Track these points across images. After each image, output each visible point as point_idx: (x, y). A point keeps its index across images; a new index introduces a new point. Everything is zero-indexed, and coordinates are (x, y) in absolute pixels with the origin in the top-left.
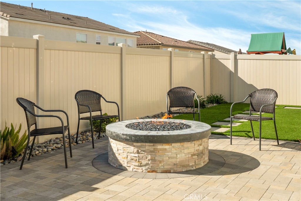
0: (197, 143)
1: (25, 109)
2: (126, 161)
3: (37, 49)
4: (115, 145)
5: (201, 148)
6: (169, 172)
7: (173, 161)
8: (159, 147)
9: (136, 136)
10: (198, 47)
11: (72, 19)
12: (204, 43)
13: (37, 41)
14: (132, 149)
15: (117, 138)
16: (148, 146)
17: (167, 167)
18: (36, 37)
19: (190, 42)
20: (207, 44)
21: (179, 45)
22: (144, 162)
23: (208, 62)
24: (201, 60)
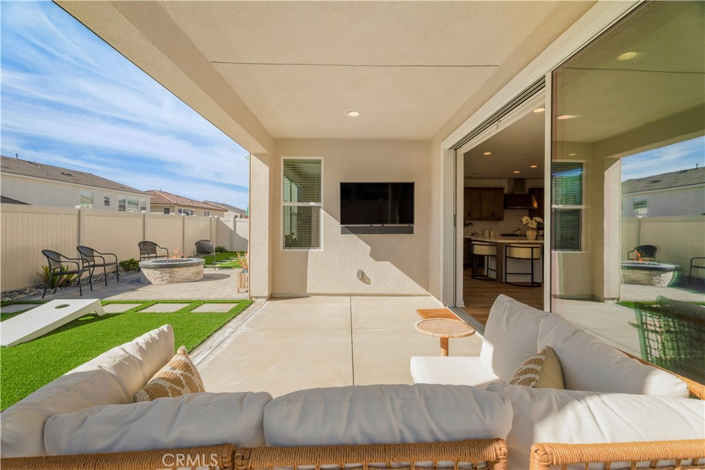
0: (196, 267)
1: (48, 257)
2: (153, 279)
3: (79, 216)
4: (145, 271)
5: (198, 270)
6: (180, 282)
7: (182, 277)
8: (174, 270)
9: (160, 265)
10: (213, 207)
11: (73, 175)
12: (220, 204)
13: (79, 210)
14: (157, 272)
15: (147, 267)
16: (167, 270)
17: (179, 280)
18: (78, 207)
19: (205, 203)
20: (222, 204)
21: (195, 205)
22: (165, 279)
23: (214, 223)
24: (209, 222)
